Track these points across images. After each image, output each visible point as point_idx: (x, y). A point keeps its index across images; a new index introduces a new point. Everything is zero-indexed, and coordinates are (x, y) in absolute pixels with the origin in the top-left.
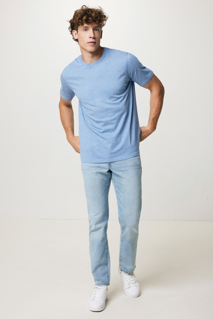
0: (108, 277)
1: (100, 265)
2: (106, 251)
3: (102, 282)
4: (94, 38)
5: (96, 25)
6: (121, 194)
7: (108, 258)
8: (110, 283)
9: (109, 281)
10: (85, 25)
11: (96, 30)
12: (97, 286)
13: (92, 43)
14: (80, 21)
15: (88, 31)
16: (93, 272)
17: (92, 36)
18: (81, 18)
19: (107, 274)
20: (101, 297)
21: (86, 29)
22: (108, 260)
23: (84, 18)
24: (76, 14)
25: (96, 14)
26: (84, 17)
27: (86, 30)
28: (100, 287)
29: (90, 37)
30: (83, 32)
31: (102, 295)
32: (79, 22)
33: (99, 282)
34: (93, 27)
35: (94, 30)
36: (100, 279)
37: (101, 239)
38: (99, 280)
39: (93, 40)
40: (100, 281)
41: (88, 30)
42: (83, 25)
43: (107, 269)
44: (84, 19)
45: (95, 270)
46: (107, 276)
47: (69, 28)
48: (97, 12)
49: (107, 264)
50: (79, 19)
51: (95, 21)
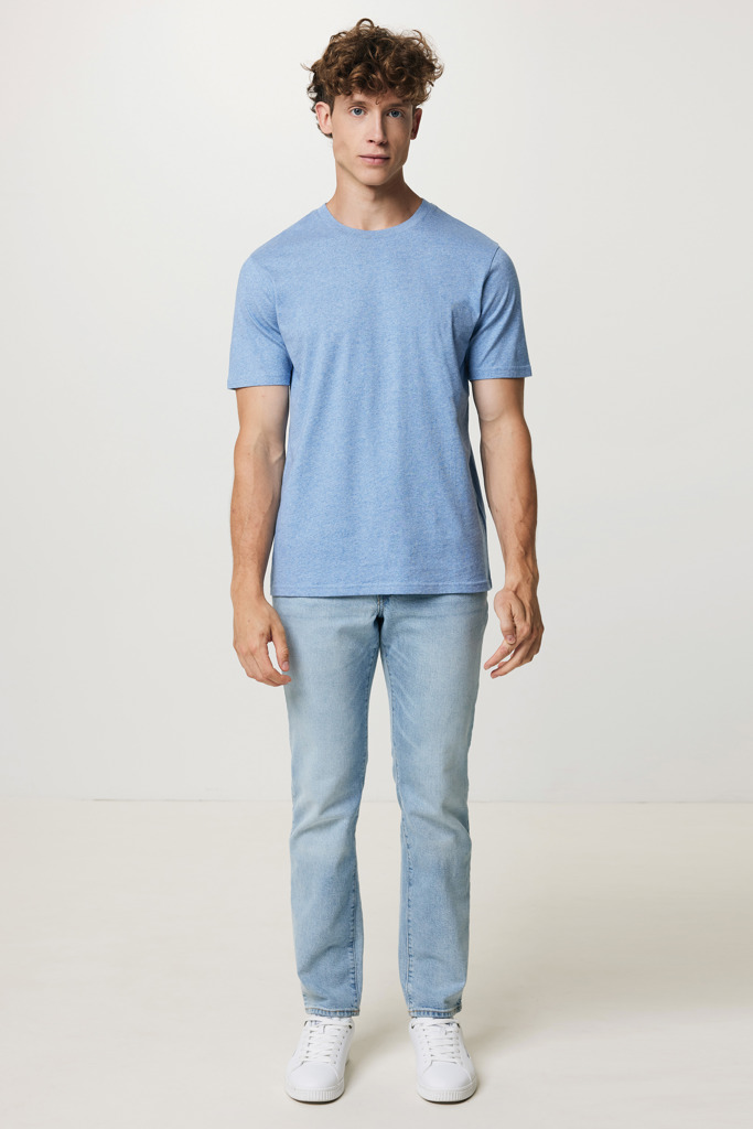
0: (356, 986)
1: (330, 948)
2: (353, 899)
3: (332, 1005)
4: (382, 145)
5: (395, 100)
6: (407, 696)
7: (358, 923)
8: (361, 1007)
9: (358, 1001)
10: (358, 97)
11: (395, 114)
12: (314, 1018)
13: (374, 158)
14: (341, 80)
15: (367, 116)
16: (301, 973)
17: (378, 137)
18: (346, 71)
19: (352, 976)
20: (329, 1053)
21: (360, 109)
22: (358, 929)
23: (357, 72)
24: (334, 48)
25: (397, 62)
26: (355, 70)
27: (358, 112)
28: (325, 1020)
29: (371, 141)
30: (348, 116)
31: (332, 1046)
32: (337, 84)
33: (322, 1006)
34: (384, 103)
35: (384, 114)
36: (325, 995)
37: (336, 861)
38: (323, 999)
39: (380, 152)
40: (325, 1003)
41: (365, 113)
42: (350, 94)
43: (351, 958)
44: (355, 76)
45: (309, 966)
46: (352, 982)
47: (309, 89)
48: (404, 53)
49: (352, 944)
50: (339, 74)
51: (392, 86)
